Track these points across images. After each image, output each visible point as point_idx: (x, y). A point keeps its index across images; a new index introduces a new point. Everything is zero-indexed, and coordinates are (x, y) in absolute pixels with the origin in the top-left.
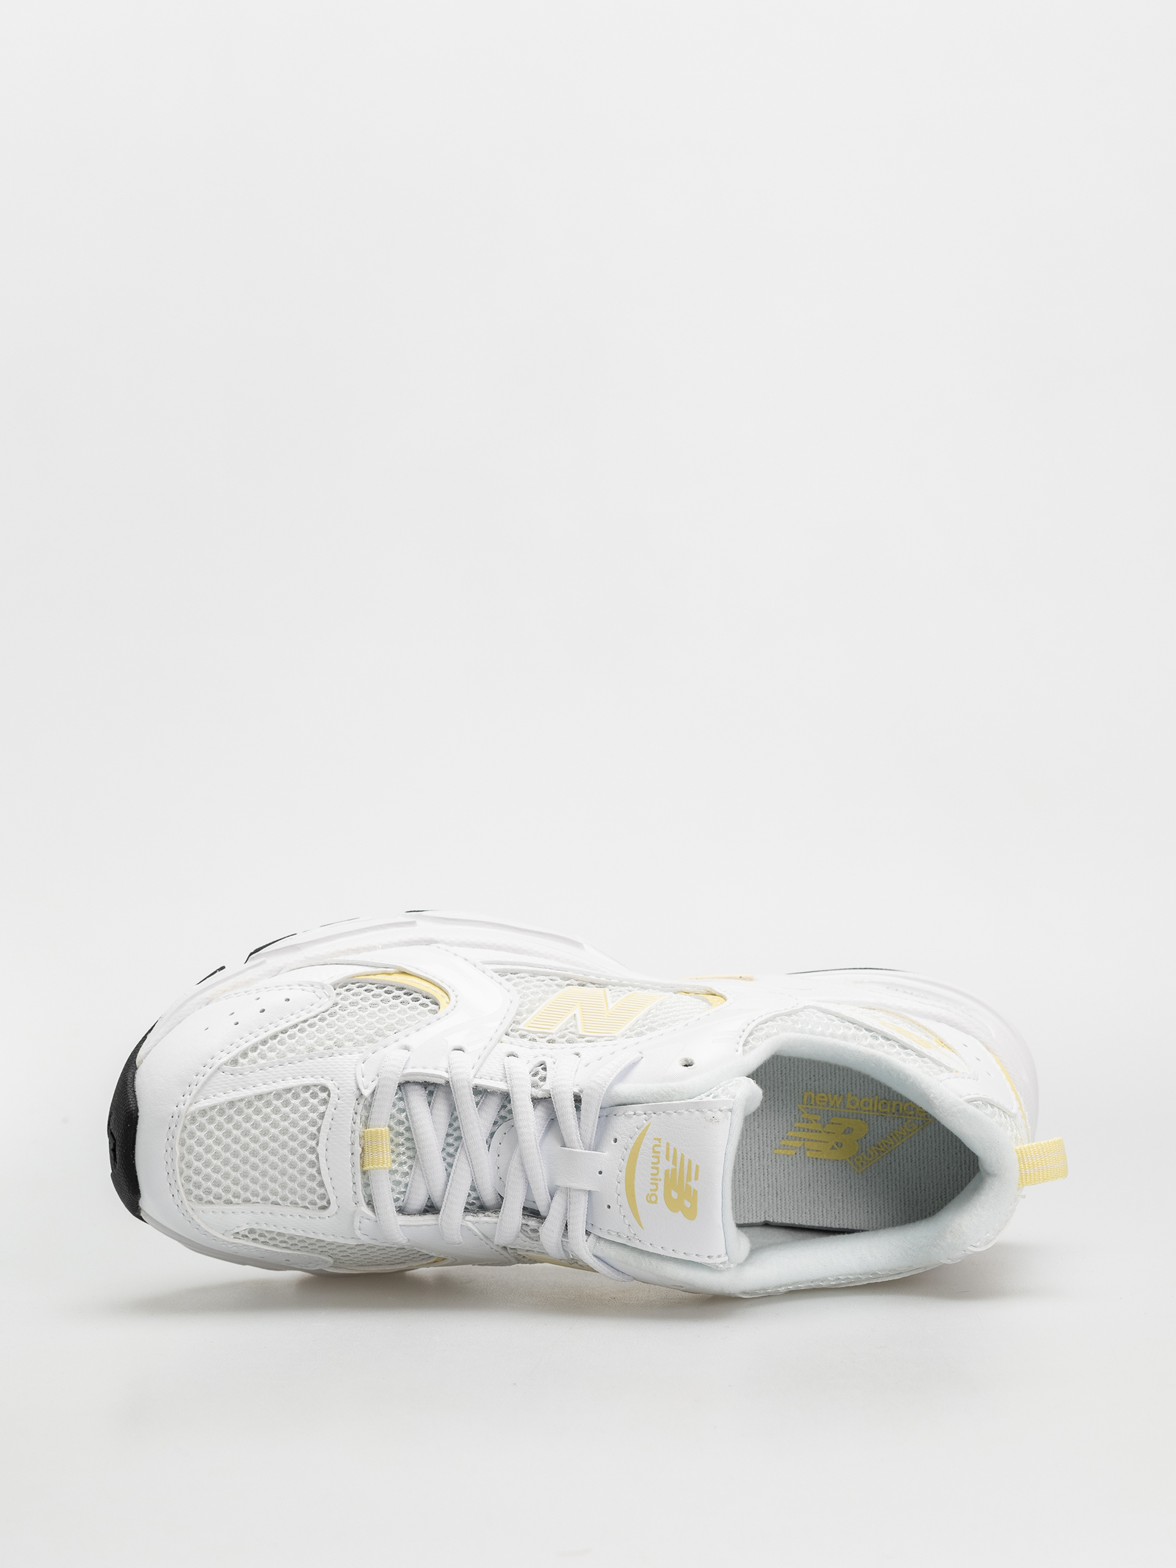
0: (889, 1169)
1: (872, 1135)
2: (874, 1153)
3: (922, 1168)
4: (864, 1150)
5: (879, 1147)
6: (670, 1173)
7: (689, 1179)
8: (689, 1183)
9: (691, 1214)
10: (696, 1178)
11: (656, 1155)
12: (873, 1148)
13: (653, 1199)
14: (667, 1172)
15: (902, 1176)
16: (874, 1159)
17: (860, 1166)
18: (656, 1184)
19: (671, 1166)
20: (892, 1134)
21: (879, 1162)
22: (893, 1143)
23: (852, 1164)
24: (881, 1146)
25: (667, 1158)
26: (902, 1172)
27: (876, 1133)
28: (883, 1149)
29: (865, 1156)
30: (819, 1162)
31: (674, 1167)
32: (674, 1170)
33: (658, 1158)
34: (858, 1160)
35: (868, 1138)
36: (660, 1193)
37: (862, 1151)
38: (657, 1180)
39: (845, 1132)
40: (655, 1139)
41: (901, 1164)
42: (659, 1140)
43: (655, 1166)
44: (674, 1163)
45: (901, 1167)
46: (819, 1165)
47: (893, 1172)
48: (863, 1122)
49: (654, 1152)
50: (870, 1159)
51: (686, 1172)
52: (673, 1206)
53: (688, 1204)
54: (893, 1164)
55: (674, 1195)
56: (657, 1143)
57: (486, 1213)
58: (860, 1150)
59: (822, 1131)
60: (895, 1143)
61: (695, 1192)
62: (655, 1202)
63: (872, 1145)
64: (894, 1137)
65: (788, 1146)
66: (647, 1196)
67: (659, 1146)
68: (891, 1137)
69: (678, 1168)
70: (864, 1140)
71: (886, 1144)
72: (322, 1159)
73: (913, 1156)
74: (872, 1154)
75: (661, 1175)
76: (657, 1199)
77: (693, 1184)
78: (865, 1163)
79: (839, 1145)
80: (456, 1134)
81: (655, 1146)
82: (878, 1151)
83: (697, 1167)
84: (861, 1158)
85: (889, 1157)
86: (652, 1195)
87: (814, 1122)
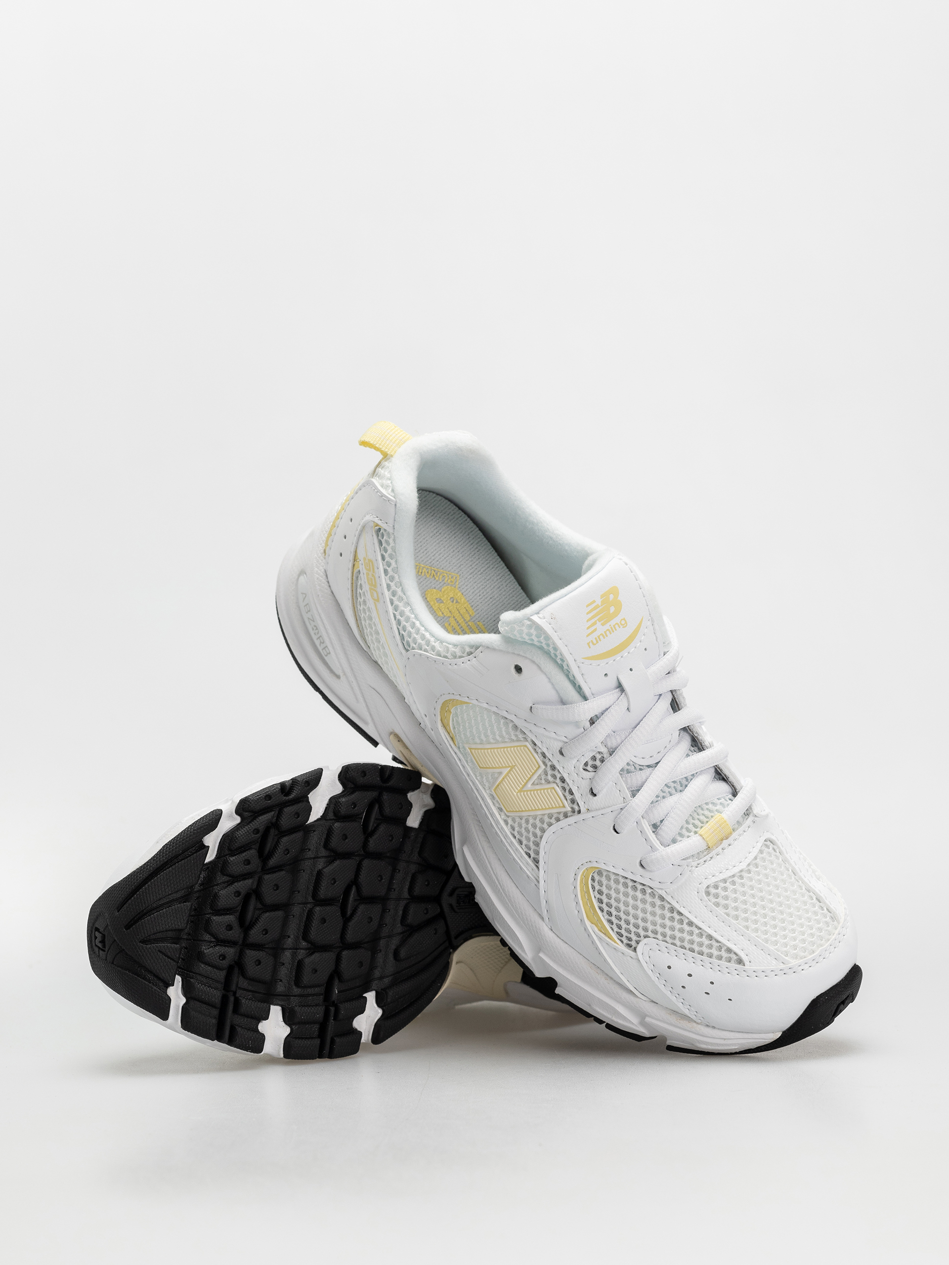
0: (442, 559)
1: (430, 585)
2: (440, 575)
3: (425, 540)
4: (442, 583)
5: (434, 575)
6: (602, 622)
7: (597, 607)
8: (600, 604)
9: (614, 591)
10: (594, 602)
11: (598, 639)
12: (437, 579)
13: (623, 622)
14: (603, 625)
15: (439, 549)
16: (443, 573)
17: (454, 577)
18: (614, 626)
19: (599, 624)
20: (420, 574)
21: (443, 569)
22: (425, 569)
23: (457, 583)
24: (432, 574)
25: (595, 630)
26: (437, 550)
27: (427, 584)
28: (433, 572)
29: (446, 579)
30: (472, 604)
31: (598, 622)
32: (599, 620)
33: (599, 637)
34: (452, 582)
35: (434, 586)
36: (617, 620)
37: (445, 583)
38: (611, 628)
39: (442, 602)
40: (590, 648)
41: (433, 554)
42: (588, 644)
43: (605, 635)
44: (595, 623)
45: (435, 553)
46: (474, 603)
47: (442, 555)
48: (426, 596)
49: (597, 642)
50: (445, 574)
51: (595, 612)
52: (618, 606)
53: (612, 596)
54: (437, 559)
55: (612, 609)
56: (591, 644)
57: (696, 735)
58: (445, 585)
59: (452, 616)
60: (423, 567)
61: (602, 597)
62: (624, 619)
63: (435, 581)
64: (420, 572)
65: (479, 630)
66: (625, 627)
67: (592, 641)
68: (421, 573)
69: (596, 619)
70: (437, 587)
71: (428, 572)
72: (748, 861)
73: (422, 551)
74: (441, 576)
75: (607, 627)
76: (622, 620)
77: (599, 602)
78: (450, 576)
79: (452, 600)
80: (667, 790)
81: (594, 644)
82: (437, 574)
83: (587, 606)
84: (449, 580)
85: (434, 565)
86: (622, 625)
87: (451, 625)
